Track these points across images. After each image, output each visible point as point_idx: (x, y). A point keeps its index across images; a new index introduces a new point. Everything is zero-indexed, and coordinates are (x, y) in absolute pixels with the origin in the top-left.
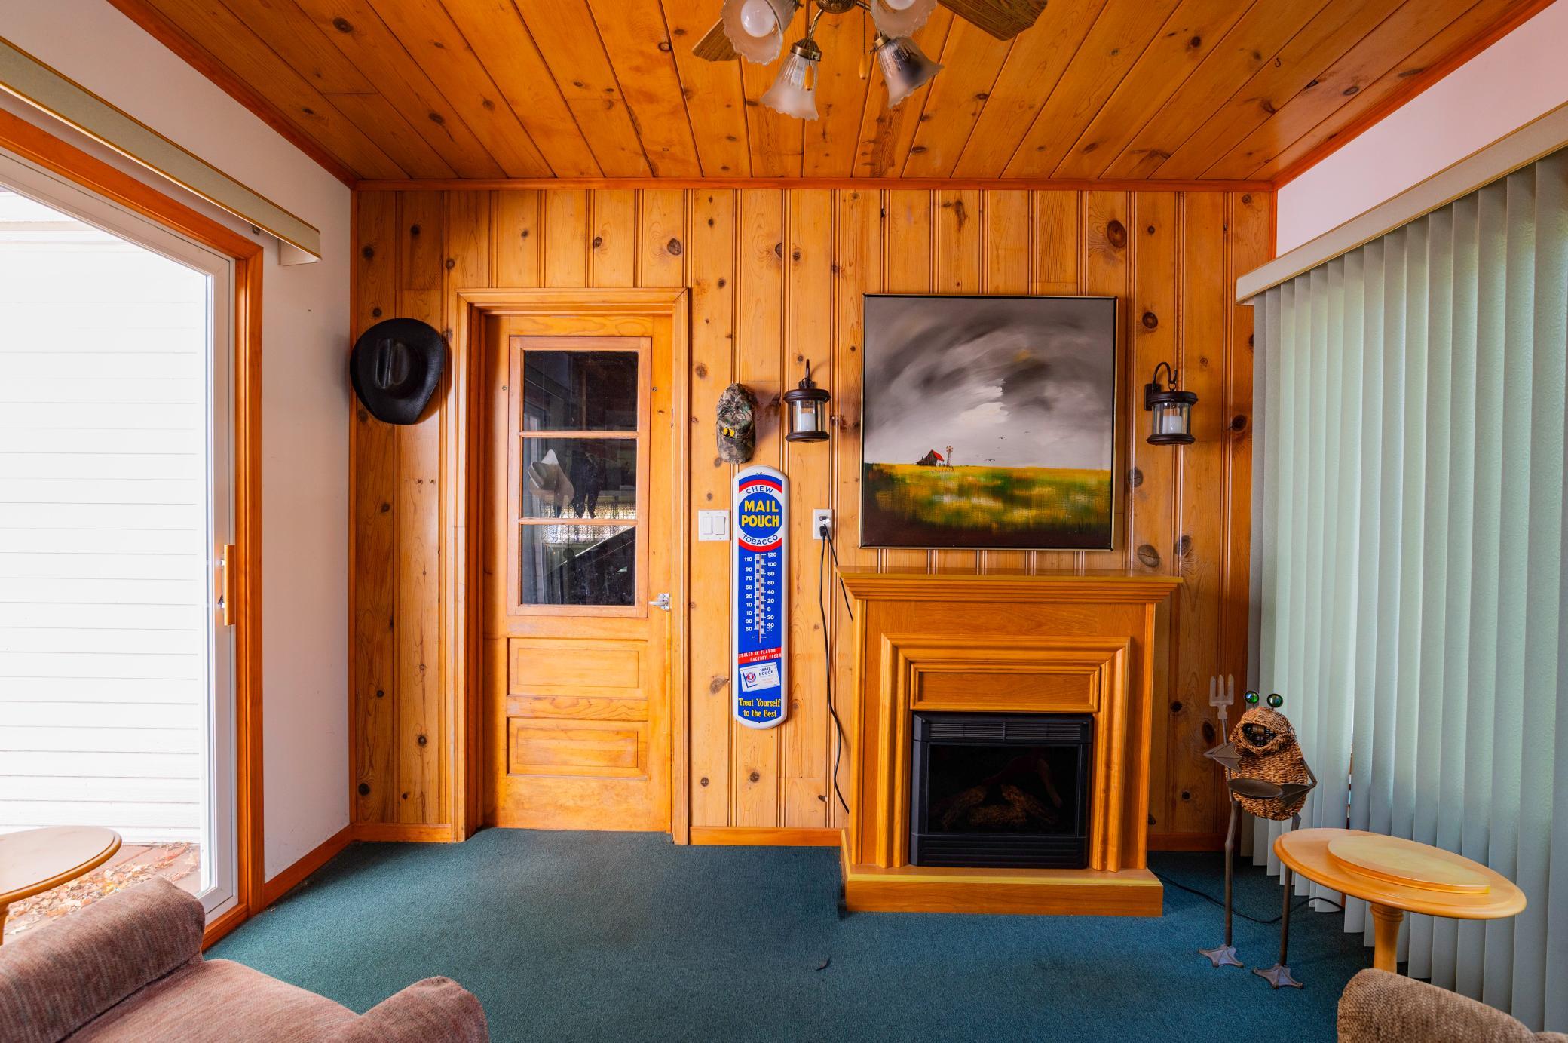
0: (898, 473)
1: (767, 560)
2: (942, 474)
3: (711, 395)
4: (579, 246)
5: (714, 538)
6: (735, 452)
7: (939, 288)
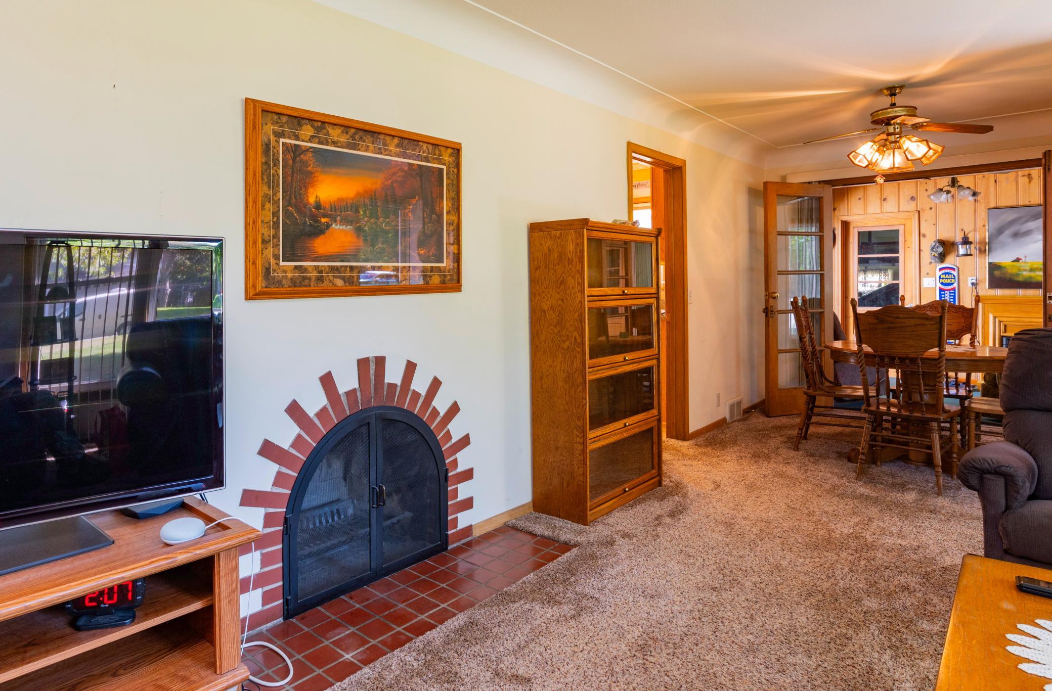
0: (1003, 265)
1: (950, 293)
2: (1023, 264)
4: (878, 201)
5: (930, 286)
7: (1021, 203)
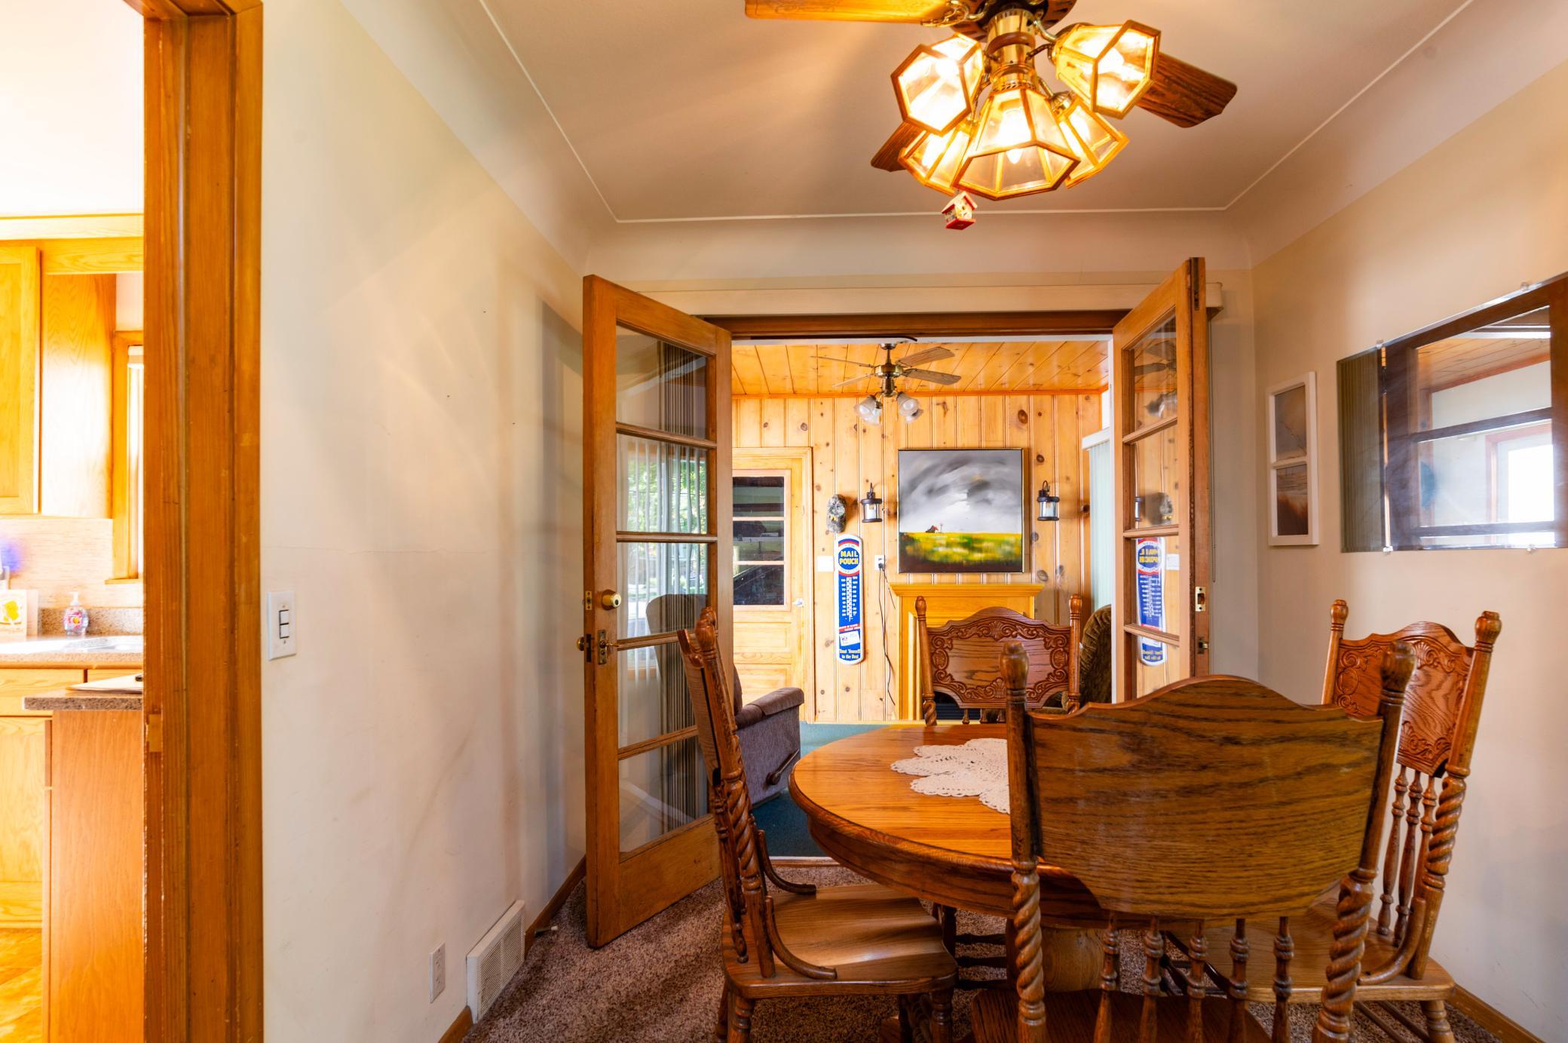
0: (917, 537)
1: (853, 580)
2: (938, 537)
3: (825, 500)
4: (757, 427)
5: (826, 570)
6: (836, 527)
7: (935, 445)
